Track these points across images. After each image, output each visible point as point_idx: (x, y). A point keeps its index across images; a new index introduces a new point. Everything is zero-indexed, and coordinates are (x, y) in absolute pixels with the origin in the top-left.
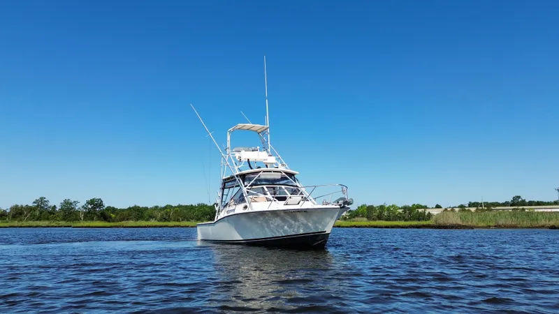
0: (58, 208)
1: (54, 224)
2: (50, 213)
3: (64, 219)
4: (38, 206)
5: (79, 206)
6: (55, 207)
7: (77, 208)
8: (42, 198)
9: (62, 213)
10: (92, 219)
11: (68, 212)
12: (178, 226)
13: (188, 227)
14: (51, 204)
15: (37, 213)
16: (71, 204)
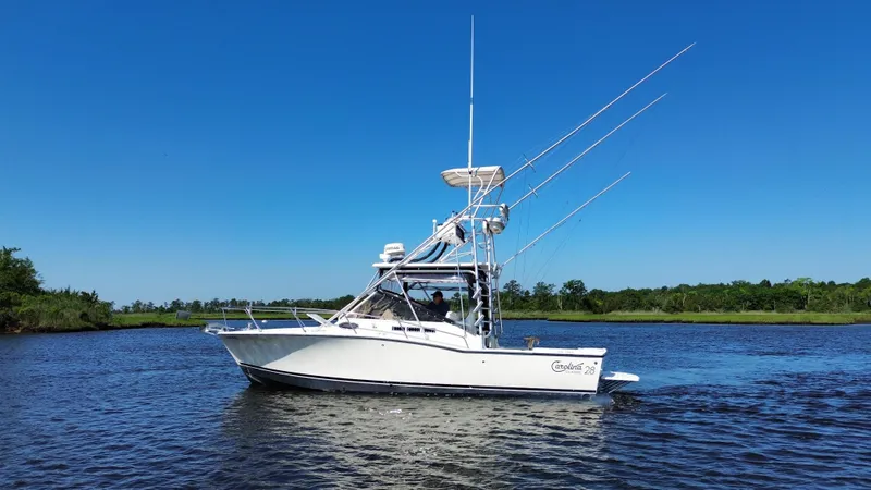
0: (532, 293)
1: (528, 315)
2: (524, 300)
3: (540, 309)
4: (508, 292)
5: (555, 291)
6: (527, 292)
7: (553, 294)
8: (512, 282)
9: (537, 299)
10: (573, 309)
11: (543, 298)
12: (678, 322)
13: (691, 322)
14: (524, 288)
15: (509, 300)
16: (546, 288)
